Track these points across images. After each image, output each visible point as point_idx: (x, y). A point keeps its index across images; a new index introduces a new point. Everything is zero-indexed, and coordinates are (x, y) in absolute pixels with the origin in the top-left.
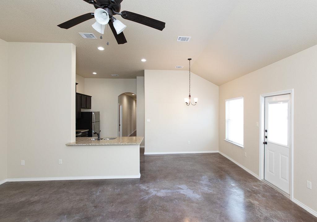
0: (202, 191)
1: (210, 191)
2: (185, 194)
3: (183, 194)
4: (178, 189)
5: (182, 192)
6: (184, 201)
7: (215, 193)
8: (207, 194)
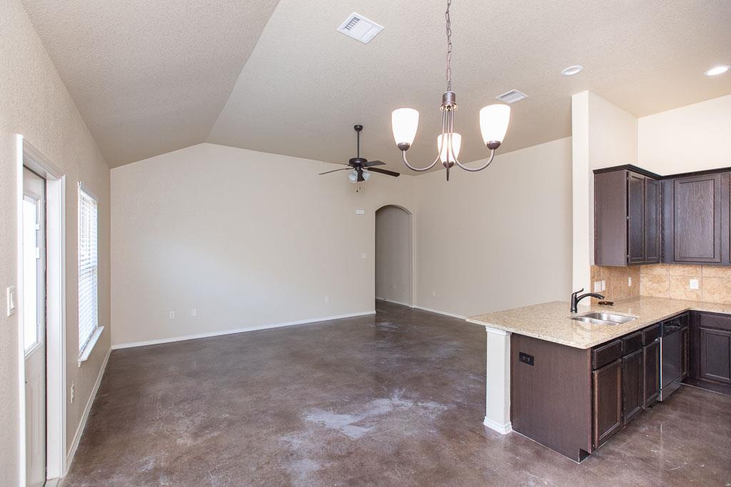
0: (306, 434)
1: (285, 438)
2: (339, 416)
3: (341, 414)
4: (362, 421)
5: (348, 418)
6: (332, 404)
7: (273, 438)
8: (293, 429)
